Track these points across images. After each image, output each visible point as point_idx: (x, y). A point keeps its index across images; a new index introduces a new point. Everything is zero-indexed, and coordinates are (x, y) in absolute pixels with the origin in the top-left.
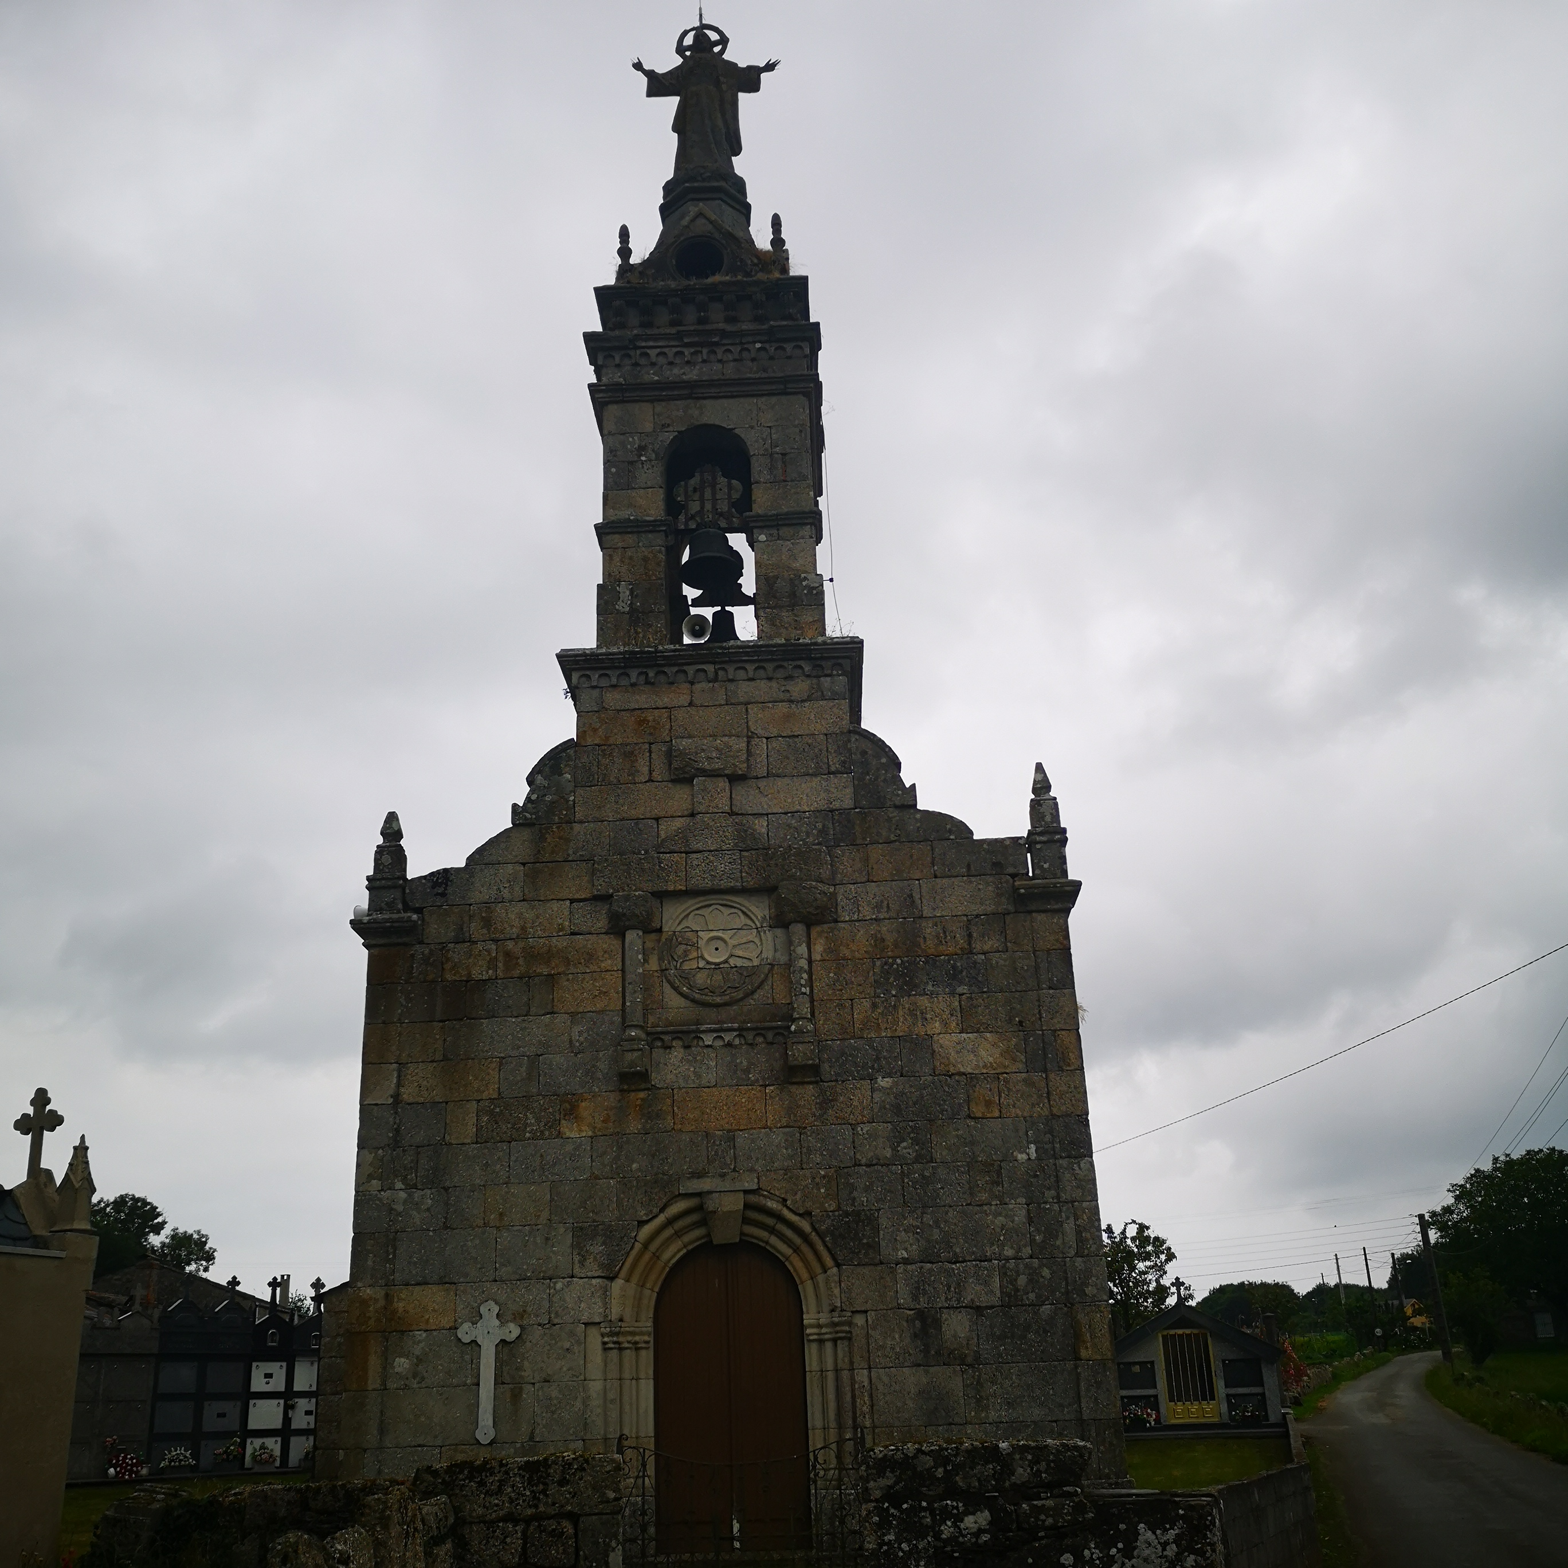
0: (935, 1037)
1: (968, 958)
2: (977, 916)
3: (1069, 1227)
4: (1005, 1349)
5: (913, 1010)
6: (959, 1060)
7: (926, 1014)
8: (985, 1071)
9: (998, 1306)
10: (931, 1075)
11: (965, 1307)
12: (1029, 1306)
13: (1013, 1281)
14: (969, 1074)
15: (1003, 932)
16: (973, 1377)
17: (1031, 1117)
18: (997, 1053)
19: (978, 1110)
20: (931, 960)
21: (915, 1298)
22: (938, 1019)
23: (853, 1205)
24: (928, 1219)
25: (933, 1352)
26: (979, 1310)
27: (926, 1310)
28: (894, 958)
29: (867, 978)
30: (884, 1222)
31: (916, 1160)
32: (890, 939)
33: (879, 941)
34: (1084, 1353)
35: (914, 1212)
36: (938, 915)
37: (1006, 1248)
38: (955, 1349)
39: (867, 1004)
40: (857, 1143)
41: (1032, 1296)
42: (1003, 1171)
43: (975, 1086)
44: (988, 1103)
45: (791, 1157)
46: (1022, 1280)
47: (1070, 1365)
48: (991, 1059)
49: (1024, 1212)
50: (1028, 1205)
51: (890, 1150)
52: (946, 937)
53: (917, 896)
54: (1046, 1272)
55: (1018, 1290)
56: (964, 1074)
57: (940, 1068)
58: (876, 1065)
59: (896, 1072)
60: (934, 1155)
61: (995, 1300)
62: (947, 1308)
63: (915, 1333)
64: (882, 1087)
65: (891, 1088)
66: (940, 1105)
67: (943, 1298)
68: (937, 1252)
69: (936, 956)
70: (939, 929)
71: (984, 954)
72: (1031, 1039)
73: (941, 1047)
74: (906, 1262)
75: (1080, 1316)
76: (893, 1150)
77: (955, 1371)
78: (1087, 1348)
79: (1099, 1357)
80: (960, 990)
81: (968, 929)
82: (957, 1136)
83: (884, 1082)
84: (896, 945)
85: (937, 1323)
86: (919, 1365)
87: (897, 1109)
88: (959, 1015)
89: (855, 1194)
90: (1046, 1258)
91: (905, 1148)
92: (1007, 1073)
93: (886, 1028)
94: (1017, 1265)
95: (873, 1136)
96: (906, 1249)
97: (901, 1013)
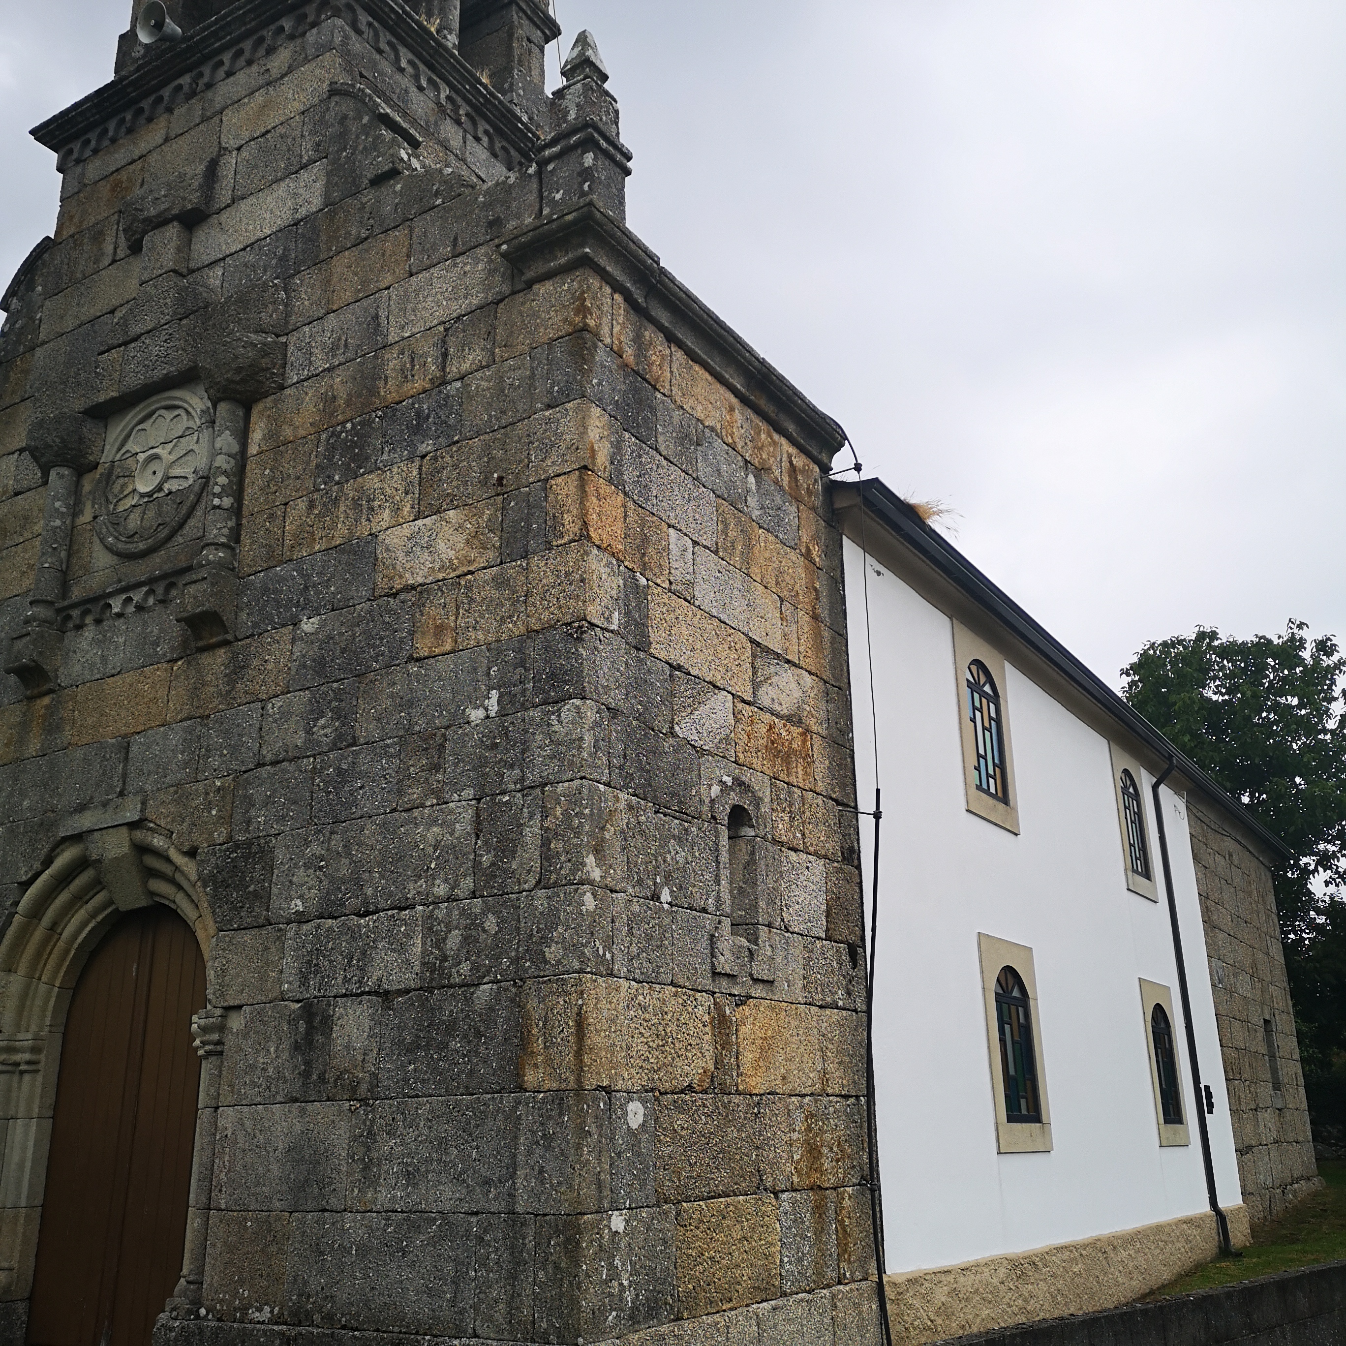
0: (381, 537)
1: (440, 392)
2: (458, 319)
3: (532, 833)
4: (415, 1070)
5: (358, 500)
6: (408, 566)
7: (374, 500)
8: (441, 576)
9: (414, 990)
10: (369, 600)
11: (369, 993)
12: (460, 987)
13: (440, 943)
14: (421, 585)
15: (490, 334)
16: (364, 1123)
17: (498, 641)
18: (460, 540)
19: (423, 645)
20: (391, 410)
21: (304, 981)
22: (388, 505)
23: (247, 830)
24: (337, 843)
25: (315, 1077)
26: (386, 996)
27: (316, 1001)
28: (343, 423)
29: (308, 463)
30: (280, 855)
31: (334, 747)
32: (342, 394)
33: (329, 400)
34: (531, 1077)
35: (320, 831)
36: (407, 335)
37: (437, 882)
38: (347, 1071)
39: (302, 504)
40: (266, 728)
41: (465, 967)
42: (447, 745)
43: (424, 605)
44: (440, 630)
45: (186, 764)
46: (454, 940)
47: (508, 1100)
48: (452, 554)
49: (469, 814)
50: (479, 800)
51: (302, 733)
52: (413, 366)
53: (383, 314)
54: (491, 923)
55: (445, 958)
56: (413, 588)
57: (382, 584)
58: (302, 599)
59: (325, 605)
60: (358, 733)
61: (409, 979)
62: (345, 996)
63: (297, 1042)
64: (306, 634)
65: (316, 633)
66: (374, 647)
67: (340, 980)
68: (342, 898)
69: (397, 403)
70: (406, 359)
71: (462, 378)
72: (512, 504)
73: (388, 550)
74: (301, 918)
75: (532, 1004)
76: (307, 733)
77: (340, 1112)
78: (536, 1066)
79: (555, 1086)
80: (423, 448)
81: (444, 342)
82: (392, 696)
83: (308, 626)
84: (348, 403)
85: (327, 1023)
86: (296, 1100)
87: (320, 664)
88: (417, 491)
89: (253, 812)
90: (495, 895)
91: (323, 727)
92: (471, 573)
93: (321, 538)
94: (449, 914)
95: (285, 715)
96: (301, 897)
97: (342, 509)
